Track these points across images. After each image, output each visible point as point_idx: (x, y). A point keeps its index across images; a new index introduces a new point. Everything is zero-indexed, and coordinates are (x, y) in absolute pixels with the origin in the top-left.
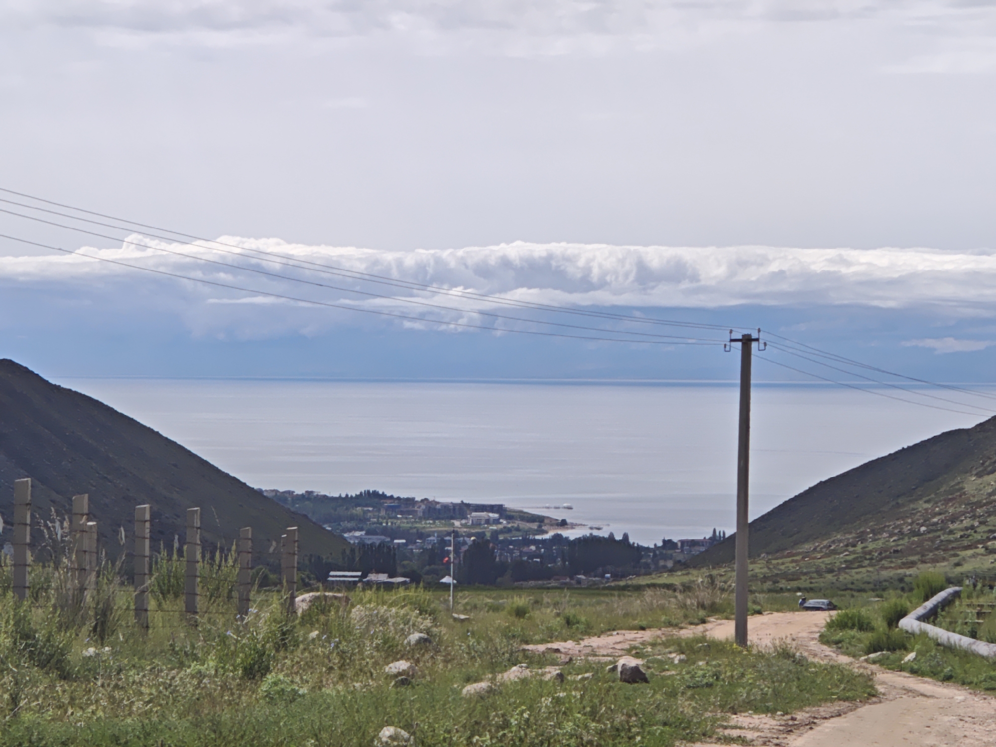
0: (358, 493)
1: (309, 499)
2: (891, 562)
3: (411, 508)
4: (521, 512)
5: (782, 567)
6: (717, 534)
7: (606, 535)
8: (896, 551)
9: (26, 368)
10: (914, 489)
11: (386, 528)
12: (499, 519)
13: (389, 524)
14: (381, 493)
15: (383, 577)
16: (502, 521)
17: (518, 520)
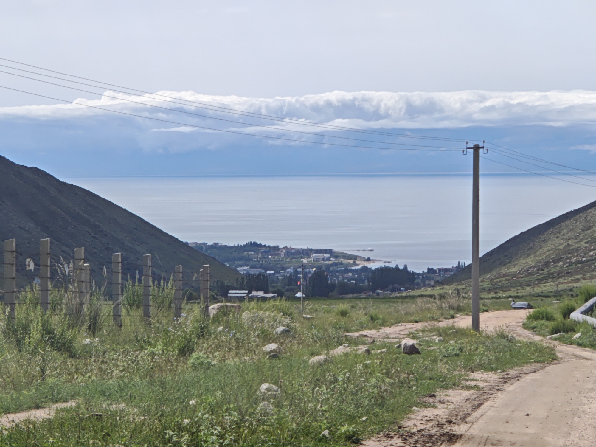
0: (245, 244)
1: (215, 248)
2: (565, 279)
3: (276, 252)
4: (343, 253)
5: (500, 284)
6: (461, 264)
7: (394, 267)
8: (568, 273)
9: (45, 172)
10: (578, 235)
11: (262, 264)
12: (330, 258)
13: (264, 262)
14: (259, 243)
15: (261, 294)
16: (331, 259)
17: (341, 258)
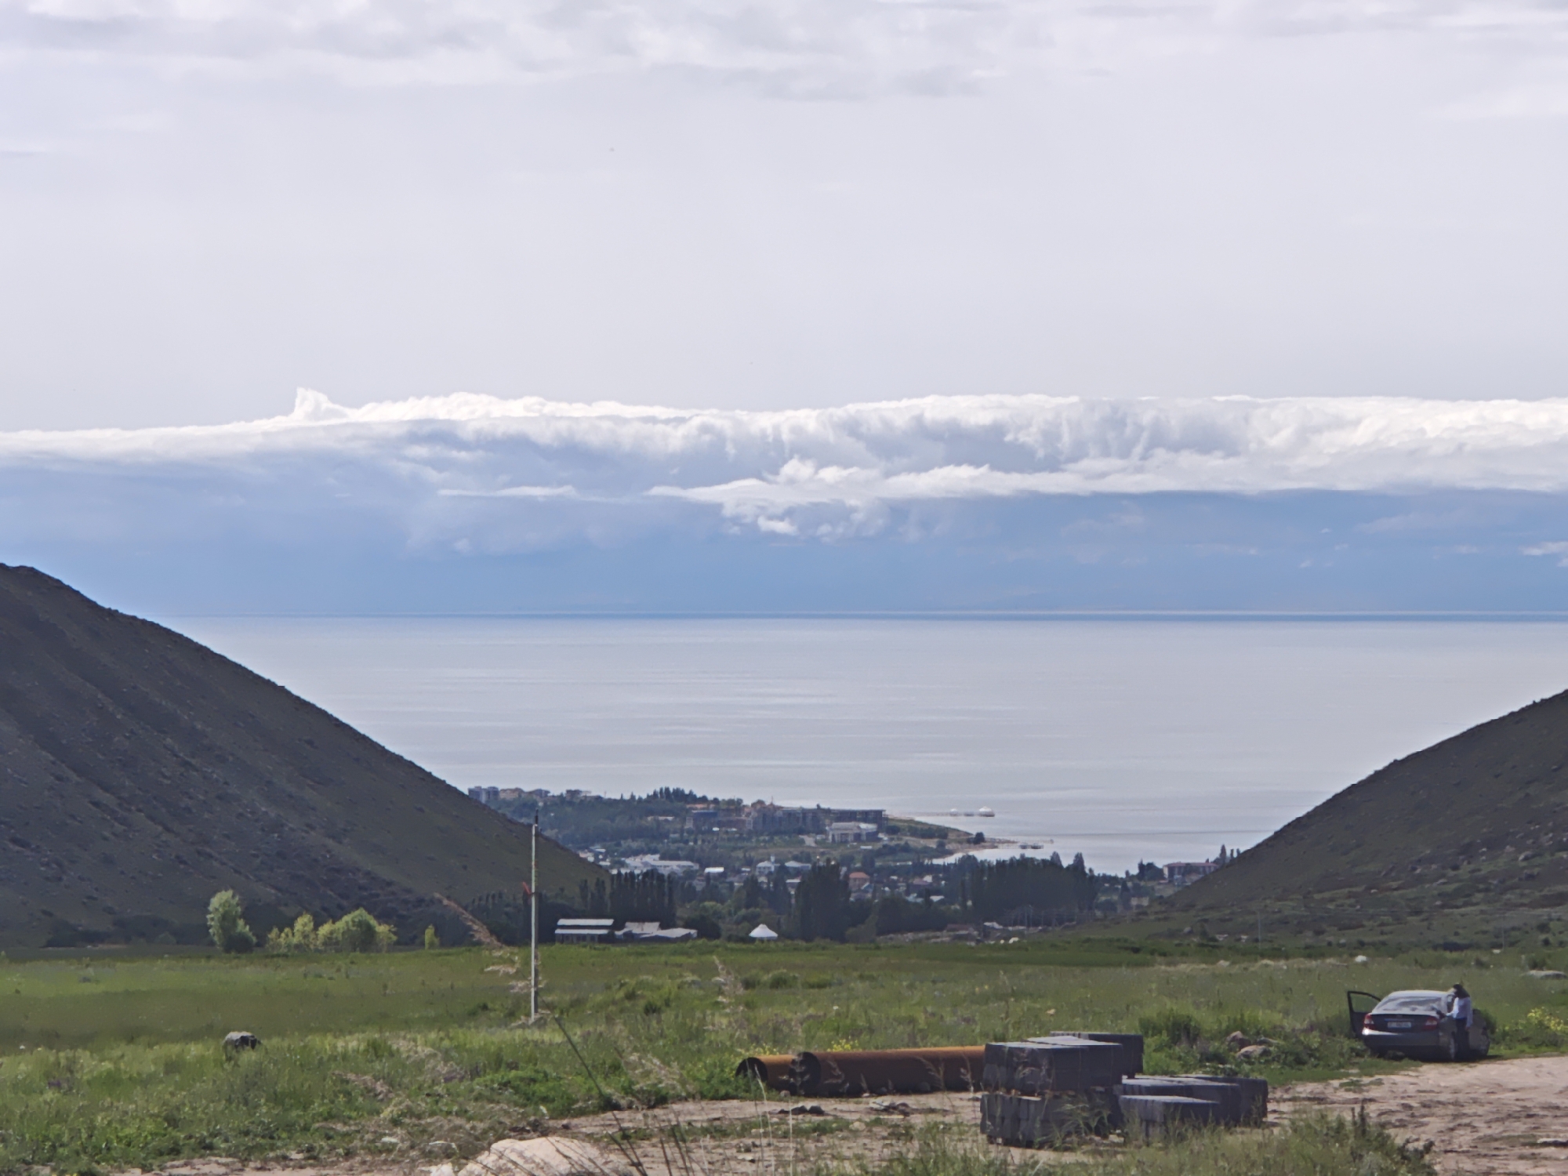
1: (571, 803)
3: (734, 817)
4: (912, 821)
7: (1048, 857)
9: (58, 581)
11: (693, 850)
12: (877, 833)
13: (699, 842)
14: (687, 792)
15: (651, 929)
16: (881, 835)
17: (906, 835)
